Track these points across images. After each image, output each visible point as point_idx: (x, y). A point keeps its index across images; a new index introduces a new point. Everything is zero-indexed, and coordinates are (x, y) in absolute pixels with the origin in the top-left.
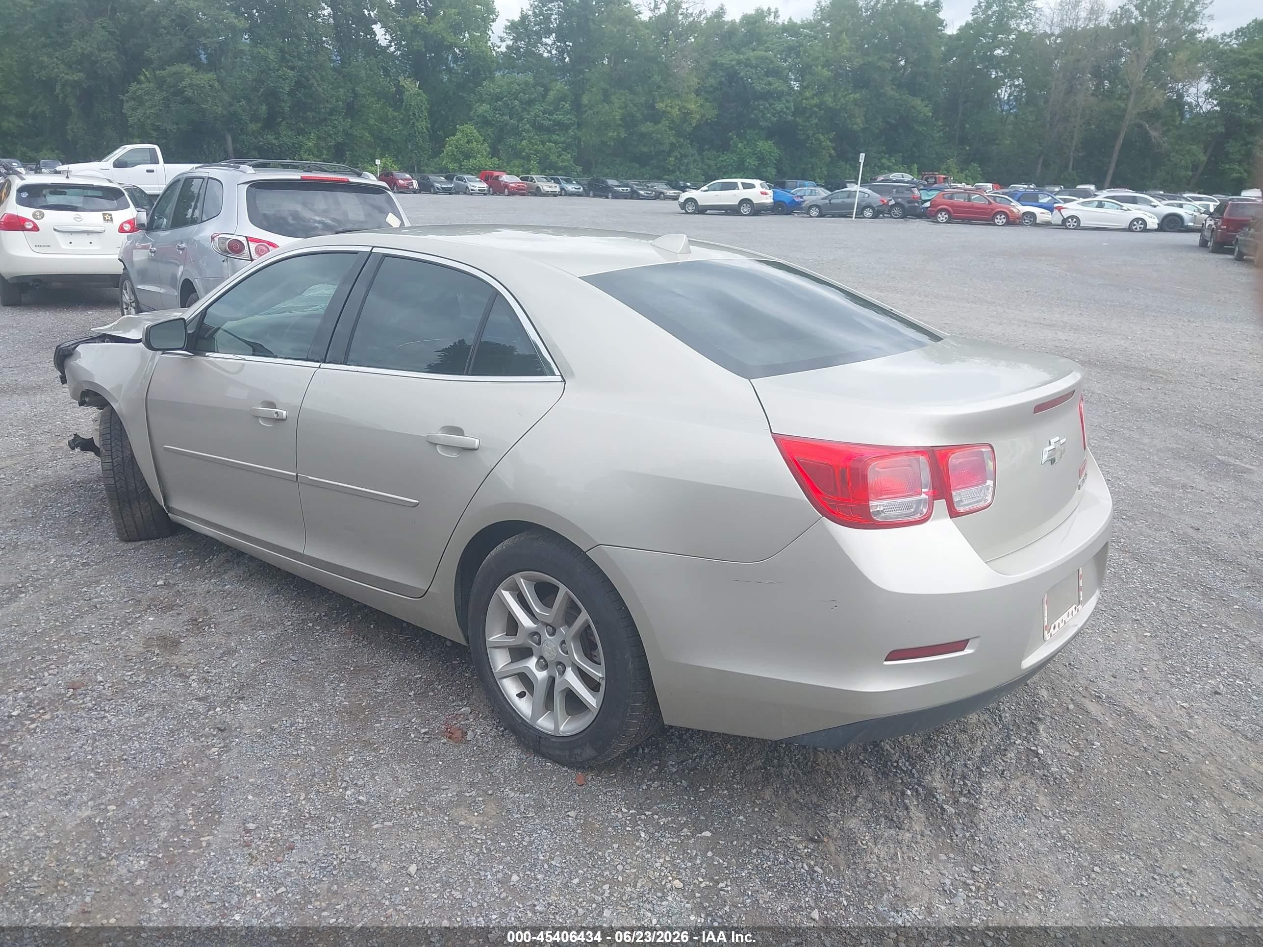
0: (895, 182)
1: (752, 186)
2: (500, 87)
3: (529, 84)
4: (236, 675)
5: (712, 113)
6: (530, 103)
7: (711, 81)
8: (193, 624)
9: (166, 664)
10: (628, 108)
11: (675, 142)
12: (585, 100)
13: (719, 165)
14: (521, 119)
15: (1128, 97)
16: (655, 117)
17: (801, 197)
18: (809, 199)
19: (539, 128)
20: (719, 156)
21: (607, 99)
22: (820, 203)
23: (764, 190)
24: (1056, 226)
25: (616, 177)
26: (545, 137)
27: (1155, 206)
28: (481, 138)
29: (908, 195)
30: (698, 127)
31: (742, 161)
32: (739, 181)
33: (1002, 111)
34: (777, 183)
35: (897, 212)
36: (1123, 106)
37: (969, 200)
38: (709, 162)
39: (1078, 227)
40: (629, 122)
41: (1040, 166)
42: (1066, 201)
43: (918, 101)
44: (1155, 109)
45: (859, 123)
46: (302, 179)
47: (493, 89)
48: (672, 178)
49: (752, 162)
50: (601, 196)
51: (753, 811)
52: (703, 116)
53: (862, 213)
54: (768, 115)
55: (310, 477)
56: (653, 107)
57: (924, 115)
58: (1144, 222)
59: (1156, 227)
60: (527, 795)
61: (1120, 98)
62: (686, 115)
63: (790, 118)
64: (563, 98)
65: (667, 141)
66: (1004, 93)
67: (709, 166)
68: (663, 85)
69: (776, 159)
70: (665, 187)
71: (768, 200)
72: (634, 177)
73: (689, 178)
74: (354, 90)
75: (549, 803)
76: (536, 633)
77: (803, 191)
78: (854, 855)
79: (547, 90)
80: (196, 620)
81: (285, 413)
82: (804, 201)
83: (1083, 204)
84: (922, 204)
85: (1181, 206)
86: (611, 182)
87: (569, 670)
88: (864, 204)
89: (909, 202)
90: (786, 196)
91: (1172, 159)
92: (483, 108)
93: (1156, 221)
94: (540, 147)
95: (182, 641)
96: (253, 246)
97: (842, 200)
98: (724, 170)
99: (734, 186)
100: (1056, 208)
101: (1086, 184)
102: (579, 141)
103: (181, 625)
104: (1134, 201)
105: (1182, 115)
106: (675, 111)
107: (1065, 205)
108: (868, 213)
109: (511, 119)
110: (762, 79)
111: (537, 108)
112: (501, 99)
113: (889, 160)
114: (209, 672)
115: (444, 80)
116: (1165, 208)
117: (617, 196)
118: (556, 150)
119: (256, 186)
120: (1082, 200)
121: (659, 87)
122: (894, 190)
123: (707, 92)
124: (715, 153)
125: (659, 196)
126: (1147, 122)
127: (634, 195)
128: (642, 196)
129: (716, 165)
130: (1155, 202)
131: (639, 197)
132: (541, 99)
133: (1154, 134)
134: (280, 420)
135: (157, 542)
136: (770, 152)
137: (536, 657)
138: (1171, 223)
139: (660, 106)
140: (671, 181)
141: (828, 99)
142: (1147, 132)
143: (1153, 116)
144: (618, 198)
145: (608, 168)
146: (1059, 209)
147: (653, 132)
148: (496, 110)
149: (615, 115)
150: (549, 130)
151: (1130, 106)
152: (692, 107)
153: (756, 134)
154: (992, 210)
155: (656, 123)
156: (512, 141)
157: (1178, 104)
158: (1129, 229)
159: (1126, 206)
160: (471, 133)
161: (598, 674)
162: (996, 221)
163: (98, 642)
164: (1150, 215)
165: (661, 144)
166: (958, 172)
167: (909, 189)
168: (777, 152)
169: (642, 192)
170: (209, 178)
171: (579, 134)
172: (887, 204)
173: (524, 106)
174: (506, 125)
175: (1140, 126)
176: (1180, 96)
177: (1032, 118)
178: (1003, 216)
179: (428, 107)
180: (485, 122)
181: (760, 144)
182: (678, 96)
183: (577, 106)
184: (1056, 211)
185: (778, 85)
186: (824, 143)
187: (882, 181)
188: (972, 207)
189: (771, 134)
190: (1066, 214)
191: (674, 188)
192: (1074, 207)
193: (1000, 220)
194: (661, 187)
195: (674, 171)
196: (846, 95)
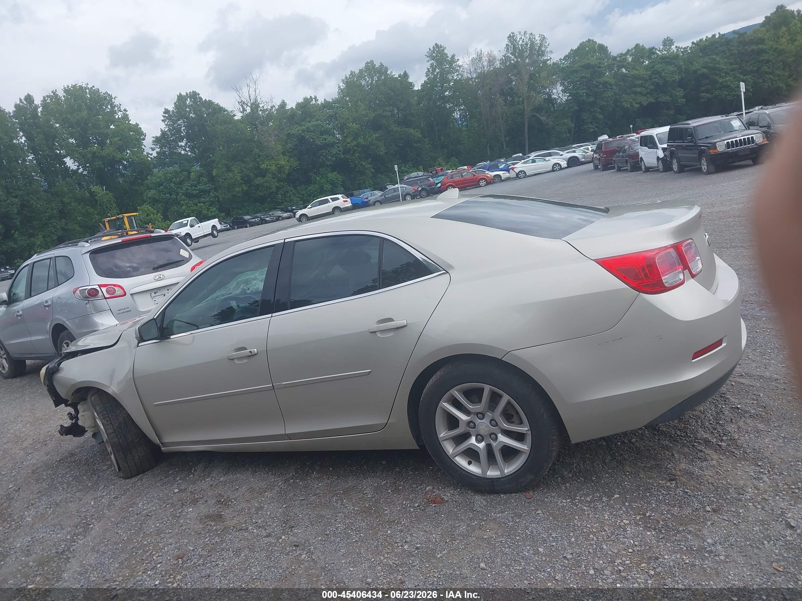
0: (414, 178)
1: (338, 199)
2: (159, 177)
3: (177, 172)
4: (275, 518)
5: (295, 163)
6: (181, 182)
7: (290, 145)
8: (220, 504)
9: (225, 528)
10: (244, 172)
11: (278, 185)
12: (214, 173)
13: (309, 193)
14: (177, 194)
15: (523, 102)
16: (262, 173)
17: (367, 198)
18: (372, 199)
19: (190, 196)
20: (307, 188)
21: (229, 170)
22: (379, 199)
23: (345, 199)
24: (514, 179)
25: (248, 214)
26: (196, 201)
27: (562, 155)
28: (155, 211)
29: (427, 182)
30: (289, 174)
31: (322, 188)
32: (329, 198)
33: (459, 125)
34: (348, 194)
35: (424, 194)
36: (522, 107)
37: (462, 176)
38: (302, 192)
39: (526, 176)
40: (247, 180)
41: (488, 150)
42: (514, 164)
43: (412, 130)
44: (539, 105)
45: (382, 150)
46: (123, 242)
47: (155, 180)
48: (282, 206)
49: (328, 187)
50: (242, 227)
51: (629, 478)
52: (291, 167)
53: (405, 200)
54: (330, 157)
55: (283, 383)
56: (258, 168)
57: (418, 137)
58: (559, 165)
59: (566, 166)
60: (506, 513)
61: (519, 104)
62: (280, 169)
63: (342, 156)
64: (201, 175)
65: (274, 186)
66: (457, 115)
67: (303, 195)
68: (261, 154)
69: (341, 182)
70: (280, 212)
71: (349, 204)
72: (259, 211)
73: (293, 204)
74: (62, 201)
75: (522, 512)
76: (471, 422)
77: (367, 195)
78: (698, 479)
79: (190, 173)
80: (220, 501)
81: (255, 350)
82: (370, 201)
83: (524, 163)
84: (436, 186)
85: (574, 152)
86: (247, 217)
87: (500, 435)
88: (404, 193)
89: (428, 186)
90: (358, 200)
91: (556, 130)
92: (152, 193)
93: (565, 162)
94: (195, 208)
95: (223, 513)
96: (104, 290)
97: (391, 194)
98: (313, 195)
99: (326, 201)
100: (511, 169)
101: (516, 154)
102: (218, 198)
103: (214, 506)
104: (550, 155)
105: (553, 105)
106: (273, 168)
107: (515, 166)
108: (408, 198)
109: (171, 195)
110: (320, 138)
111: (186, 185)
112: (162, 185)
113: (405, 167)
114: (257, 523)
115: (121, 182)
116: (567, 155)
117: (252, 225)
118: (205, 207)
119: (94, 253)
120: (523, 161)
121: (259, 156)
122: (419, 182)
123: (289, 152)
124: (304, 186)
125: (278, 219)
126: (537, 113)
127: (263, 222)
128: (268, 221)
129: (307, 193)
130: (561, 153)
131: (266, 222)
132: (187, 179)
133: (543, 118)
134: (252, 355)
135: (149, 473)
136: (337, 179)
137: (474, 436)
138: (573, 162)
139: (263, 166)
140: (283, 208)
141: (361, 140)
142: (539, 119)
143: (539, 109)
144: (254, 226)
145: (241, 210)
146: (513, 169)
147: (263, 183)
148: (160, 192)
149: (237, 178)
150: (197, 196)
151: (526, 106)
152: (283, 163)
153: (325, 170)
154: (477, 178)
155: (264, 177)
156: (175, 208)
157: (550, 100)
158: (553, 171)
159: (547, 158)
160: (148, 210)
161: (524, 429)
162: (481, 184)
163: (170, 531)
164: (561, 160)
165: (270, 188)
166: (445, 165)
167: (427, 179)
168: (340, 178)
169: (267, 219)
170: (55, 257)
171: (217, 194)
172: (417, 191)
173: (178, 185)
174: (169, 199)
175: (534, 116)
176: (550, 96)
177: (476, 125)
178: (483, 181)
179: (115, 200)
180: (154, 201)
181: (330, 175)
182: (272, 158)
183: (212, 179)
184: (511, 171)
185: (330, 139)
186: (366, 166)
187: (407, 179)
188: (465, 180)
189: (333, 168)
190: (517, 170)
191: (286, 212)
192: (520, 166)
193: (482, 183)
194: (279, 213)
195: (283, 203)
196: (370, 136)
